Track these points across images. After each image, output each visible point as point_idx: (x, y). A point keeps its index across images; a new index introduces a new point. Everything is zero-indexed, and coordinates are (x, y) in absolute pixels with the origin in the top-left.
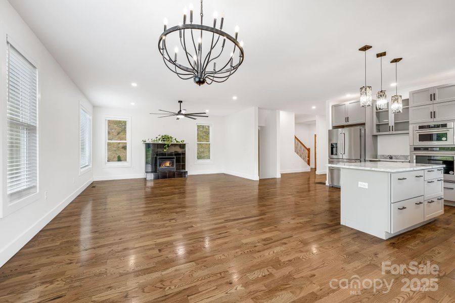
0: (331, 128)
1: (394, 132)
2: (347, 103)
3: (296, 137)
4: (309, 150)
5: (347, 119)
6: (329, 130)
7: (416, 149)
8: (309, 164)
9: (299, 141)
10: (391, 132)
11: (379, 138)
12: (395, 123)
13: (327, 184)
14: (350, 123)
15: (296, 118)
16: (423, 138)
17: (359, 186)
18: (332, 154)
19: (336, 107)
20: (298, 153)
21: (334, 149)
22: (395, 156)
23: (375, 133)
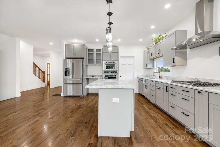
0: (65, 59)
1: (96, 64)
2: (75, 45)
3: (34, 64)
4: (44, 72)
5: (75, 54)
6: (64, 60)
7: (105, 72)
8: (44, 82)
9: (37, 66)
10: (94, 64)
11: (88, 66)
12: (96, 60)
13: (62, 95)
14: (76, 57)
15: (35, 50)
16: (107, 67)
17: (113, 101)
18: (66, 75)
19: (68, 46)
20: (35, 75)
21: (67, 72)
22: (95, 75)
23: (88, 64)
